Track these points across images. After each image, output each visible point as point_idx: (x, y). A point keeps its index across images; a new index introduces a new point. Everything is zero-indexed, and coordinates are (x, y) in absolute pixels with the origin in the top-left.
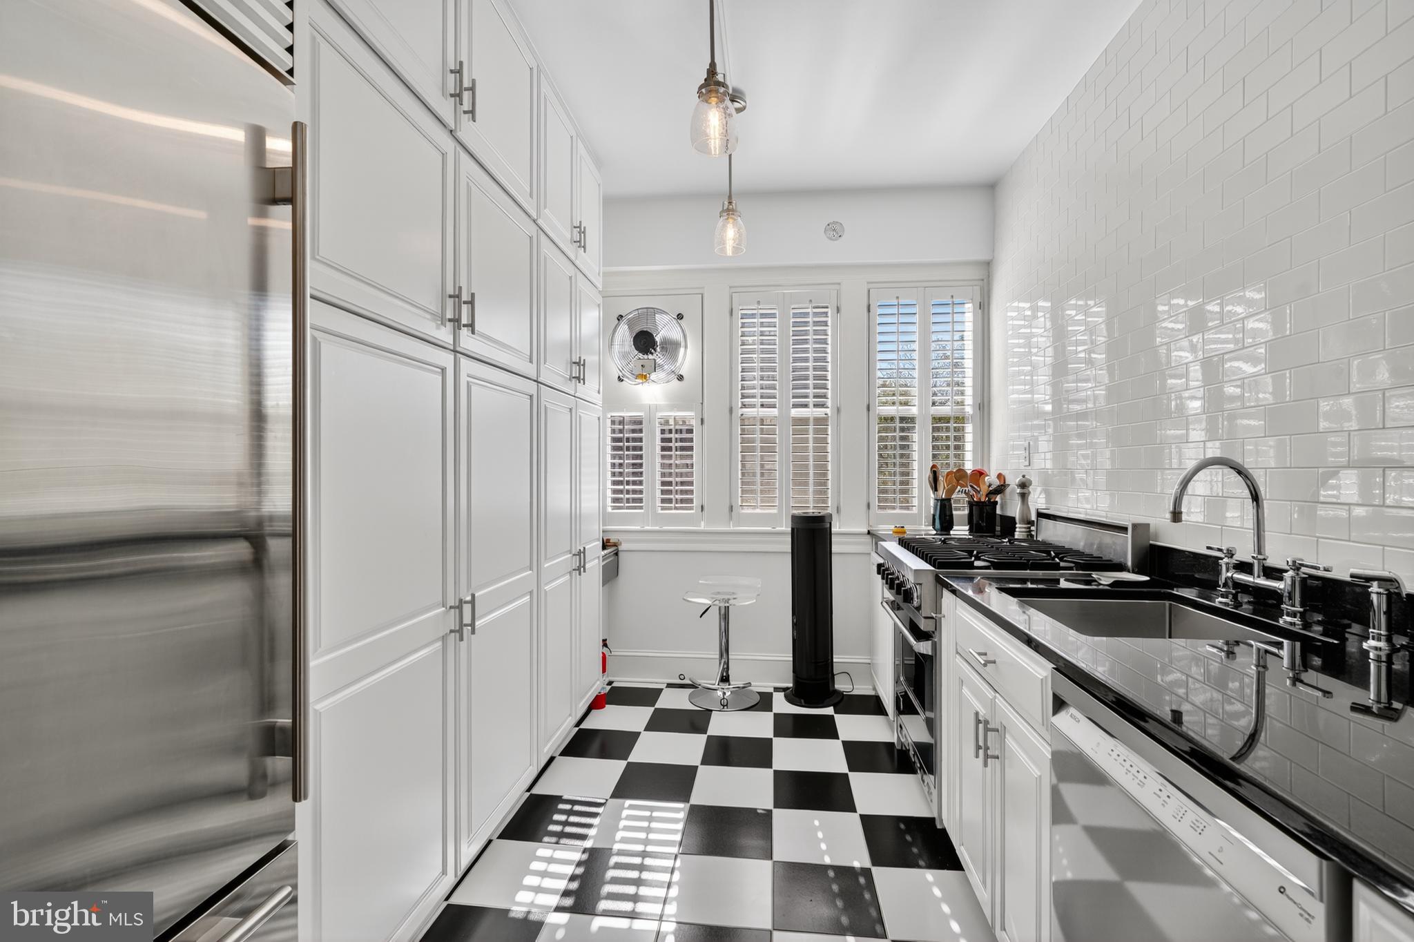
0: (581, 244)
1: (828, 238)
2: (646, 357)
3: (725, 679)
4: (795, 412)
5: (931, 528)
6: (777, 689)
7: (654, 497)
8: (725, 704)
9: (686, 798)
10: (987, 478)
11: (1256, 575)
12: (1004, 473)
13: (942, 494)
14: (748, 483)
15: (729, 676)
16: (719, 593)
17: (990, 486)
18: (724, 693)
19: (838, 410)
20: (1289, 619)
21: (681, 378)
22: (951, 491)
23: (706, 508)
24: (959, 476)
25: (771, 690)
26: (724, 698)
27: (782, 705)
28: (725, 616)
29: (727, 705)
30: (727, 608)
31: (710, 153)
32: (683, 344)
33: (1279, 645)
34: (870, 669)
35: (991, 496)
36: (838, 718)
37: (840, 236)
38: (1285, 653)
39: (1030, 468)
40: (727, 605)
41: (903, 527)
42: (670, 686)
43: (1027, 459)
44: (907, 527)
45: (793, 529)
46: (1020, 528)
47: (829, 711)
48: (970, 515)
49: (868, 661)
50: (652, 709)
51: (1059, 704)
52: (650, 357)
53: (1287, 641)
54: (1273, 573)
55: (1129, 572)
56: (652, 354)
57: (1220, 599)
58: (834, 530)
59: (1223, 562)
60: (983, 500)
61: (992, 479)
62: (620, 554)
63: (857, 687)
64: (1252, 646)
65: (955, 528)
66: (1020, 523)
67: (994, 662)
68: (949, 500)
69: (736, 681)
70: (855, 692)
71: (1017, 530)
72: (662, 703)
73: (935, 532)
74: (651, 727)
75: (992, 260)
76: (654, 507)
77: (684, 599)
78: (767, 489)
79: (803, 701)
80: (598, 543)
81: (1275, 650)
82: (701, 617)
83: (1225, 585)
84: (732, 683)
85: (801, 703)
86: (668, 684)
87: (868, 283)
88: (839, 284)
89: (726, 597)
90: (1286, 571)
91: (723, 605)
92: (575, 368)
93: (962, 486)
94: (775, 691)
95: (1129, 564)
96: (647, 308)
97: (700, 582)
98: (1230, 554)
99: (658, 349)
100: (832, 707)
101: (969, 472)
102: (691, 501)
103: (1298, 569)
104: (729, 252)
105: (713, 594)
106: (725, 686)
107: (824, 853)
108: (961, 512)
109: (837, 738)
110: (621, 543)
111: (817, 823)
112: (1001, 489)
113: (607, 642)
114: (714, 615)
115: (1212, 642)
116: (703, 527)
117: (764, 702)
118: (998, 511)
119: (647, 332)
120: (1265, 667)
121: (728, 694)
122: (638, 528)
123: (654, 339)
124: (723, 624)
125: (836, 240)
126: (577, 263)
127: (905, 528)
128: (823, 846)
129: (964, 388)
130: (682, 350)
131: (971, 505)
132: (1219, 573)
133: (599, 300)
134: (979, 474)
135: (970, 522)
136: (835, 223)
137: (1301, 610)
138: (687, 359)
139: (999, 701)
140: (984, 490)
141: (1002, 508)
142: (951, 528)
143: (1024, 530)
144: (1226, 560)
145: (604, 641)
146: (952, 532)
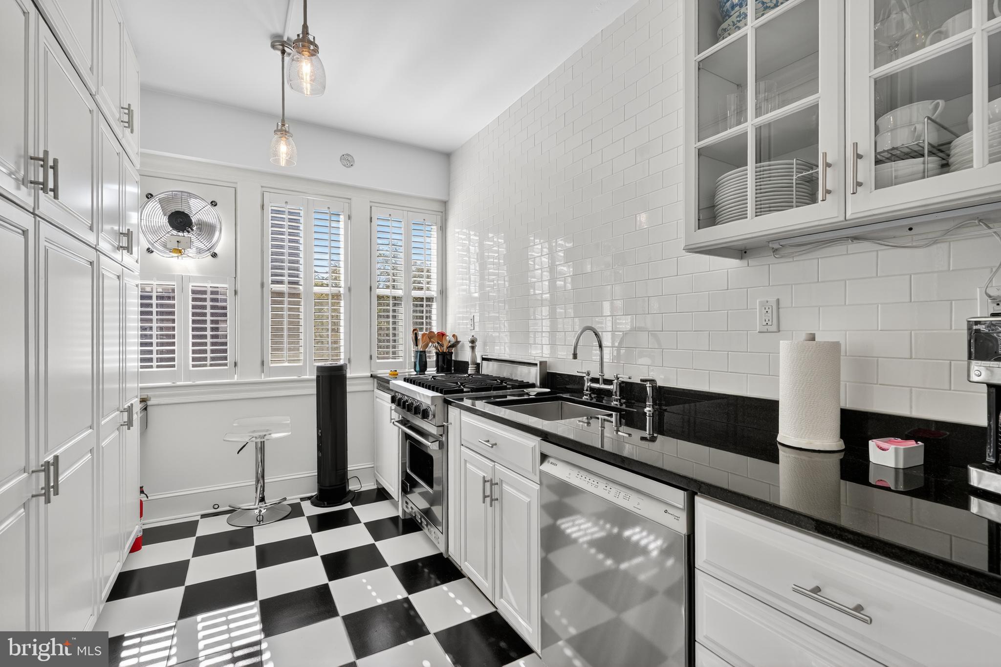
0: (130, 124)
1: (343, 164)
2: (181, 234)
3: (262, 500)
4: (317, 289)
5: (413, 370)
6: (302, 499)
7: (186, 357)
8: (261, 519)
9: (254, 598)
10: (447, 337)
11: (601, 383)
12: (456, 334)
13: (420, 348)
14: (276, 343)
15: (264, 496)
16: (254, 431)
17: (449, 342)
18: (260, 511)
19: (350, 289)
20: (615, 403)
21: (214, 255)
22: (427, 346)
23: (239, 364)
24: (431, 336)
25: (299, 501)
26: (260, 515)
27: (310, 510)
28: (261, 449)
29: (262, 520)
30: (263, 443)
31: (302, 92)
32: (218, 227)
33: (611, 415)
34: (374, 470)
35: (450, 348)
36: (356, 509)
37: (352, 165)
38: (613, 419)
39: (474, 331)
40: (262, 440)
41: (396, 371)
42: (204, 516)
43: (473, 325)
44: (398, 371)
45: (318, 377)
46: (471, 367)
47: (348, 506)
48: (437, 361)
49: (372, 466)
50: (194, 539)
51: (544, 457)
52: (186, 234)
53: (615, 413)
54: (608, 382)
55: (538, 388)
56: (188, 232)
57: (585, 397)
58: (348, 375)
59: (585, 378)
60: (445, 351)
61: (449, 338)
62: (148, 409)
63: (364, 485)
64: (598, 418)
65: (428, 369)
66: (471, 365)
67: (496, 444)
68: (424, 352)
69: (270, 501)
70: (363, 489)
71: (469, 369)
72: (201, 531)
73: (416, 373)
74: (197, 552)
75: (447, 201)
76: (187, 365)
77: (224, 440)
78: (294, 347)
79: (326, 503)
80: (137, 399)
81: (609, 418)
82: (238, 453)
83: (587, 390)
84: (267, 501)
85: (324, 504)
86: (202, 515)
87: (371, 202)
88: (350, 199)
89: (262, 434)
90: (614, 380)
91: (259, 440)
92: (125, 239)
93: (433, 343)
94: (301, 501)
95: (538, 384)
96: (182, 192)
97: (234, 425)
98: (588, 374)
99: (194, 228)
100: (349, 503)
101: (436, 333)
102: (225, 358)
103: (618, 378)
104: (283, 163)
105: (249, 432)
106: (262, 505)
107: (375, 598)
108: (432, 359)
109: (360, 522)
110: (150, 398)
111: (364, 581)
112: (456, 344)
113: (144, 489)
114: (251, 450)
115: (580, 419)
116: (236, 379)
117: (296, 511)
118: (453, 358)
119: (183, 213)
120: (604, 428)
121: (264, 511)
122: (169, 384)
123: (191, 220)
124: (259, 456)
125: (347, 167)
126: (123, 142)
127: (397, 372)
128: (374, 594)
129: (431, 280)
130: (217, 234)
131: (437, 354)
132: (584, 385)
133: (138, 178)
134: (442, 335)
135: (437, 366)
136: (348, 155)
137: (619, 398)
138: (223, 241)
139: (498, 466)
140: (446, 345)
141: (455, 356)
142: (425, 370)
143: (473, 368)
144: (587, 377)
145: (141, 488)
146: (426, 373)
